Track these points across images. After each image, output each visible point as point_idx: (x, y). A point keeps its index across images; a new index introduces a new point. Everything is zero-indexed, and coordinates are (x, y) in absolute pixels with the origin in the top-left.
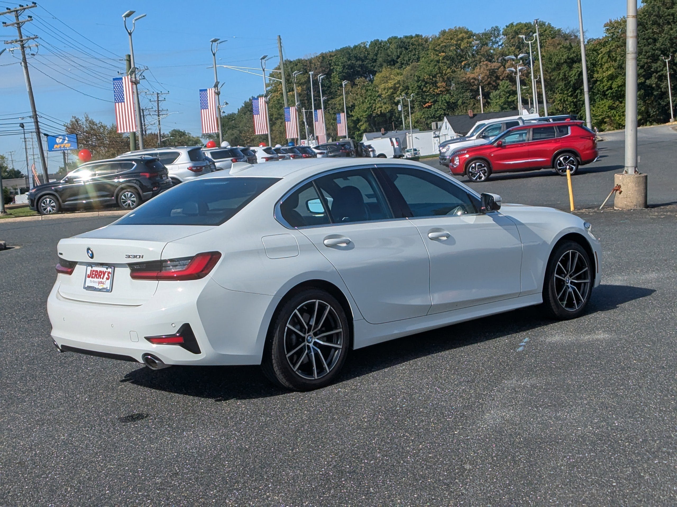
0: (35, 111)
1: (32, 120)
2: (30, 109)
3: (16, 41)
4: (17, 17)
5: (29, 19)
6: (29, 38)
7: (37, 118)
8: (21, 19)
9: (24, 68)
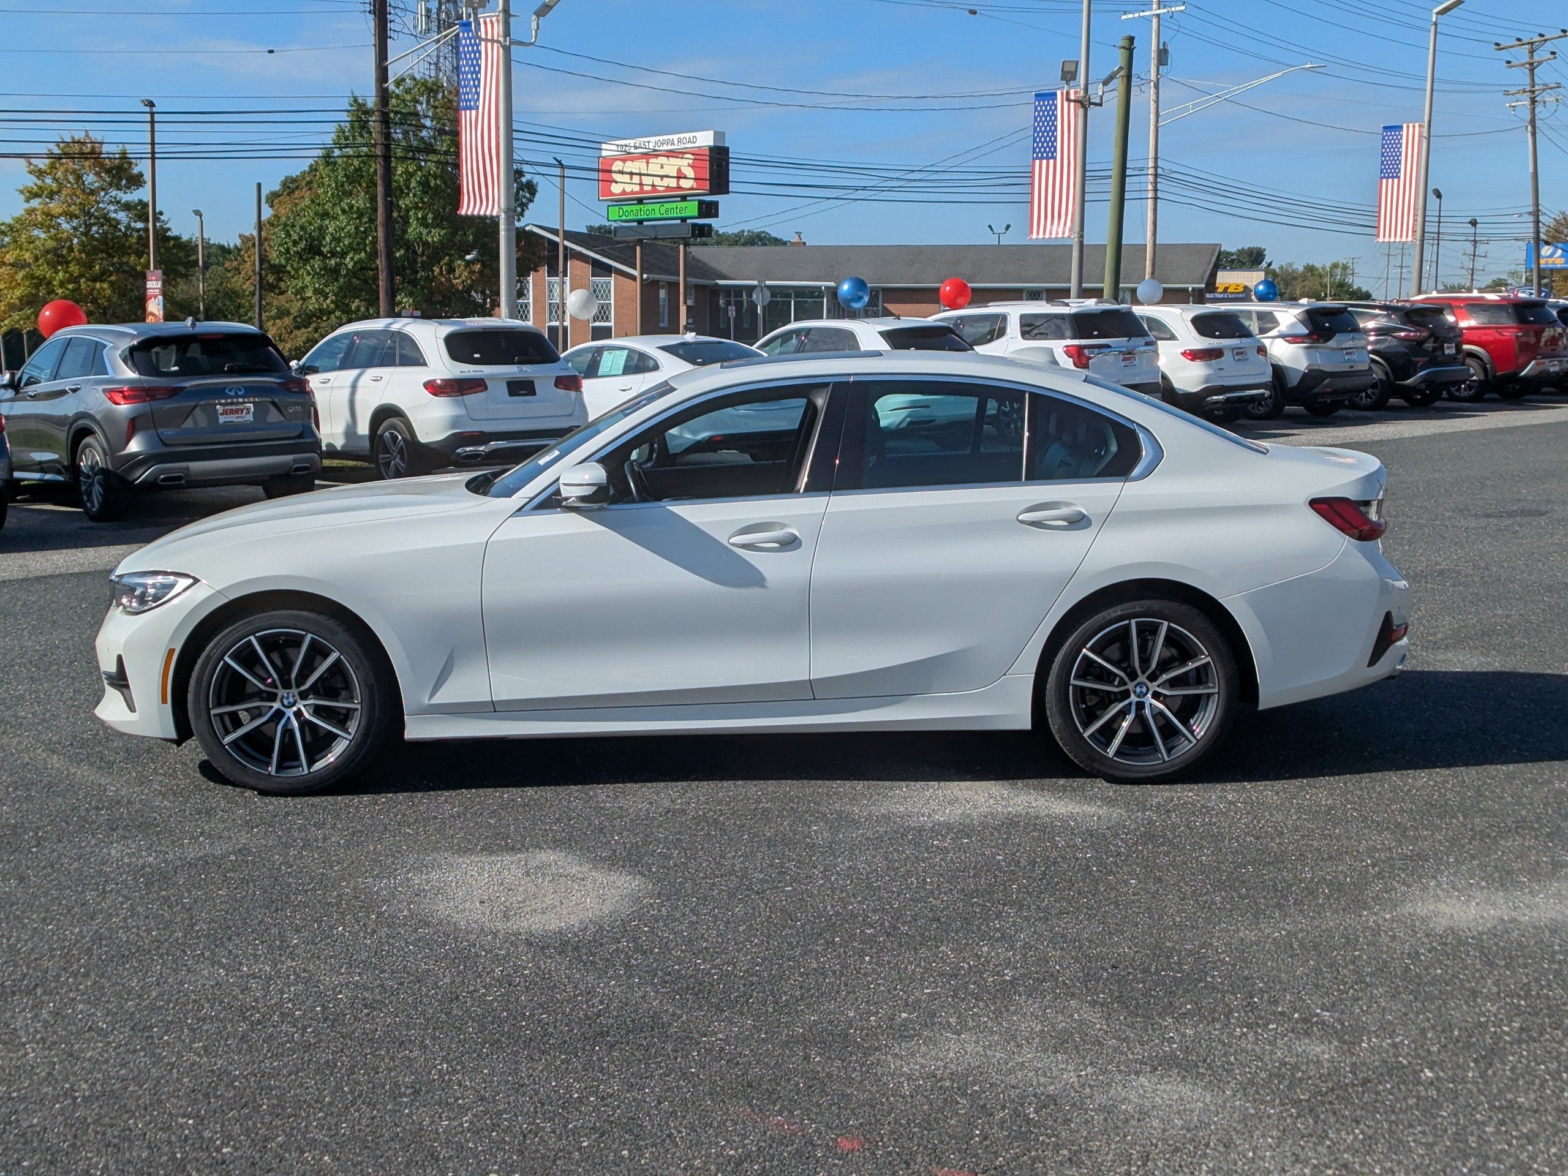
0: (1537, 204)
1: (1531, 218)
2: (1530, 201)
3: (1524, 92)
4: (1532, 52)
5: (1552, 57)
6: (1546, 87)
7: (1538, 216)
8: (1536, 58)
9: (1529, 135)
